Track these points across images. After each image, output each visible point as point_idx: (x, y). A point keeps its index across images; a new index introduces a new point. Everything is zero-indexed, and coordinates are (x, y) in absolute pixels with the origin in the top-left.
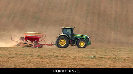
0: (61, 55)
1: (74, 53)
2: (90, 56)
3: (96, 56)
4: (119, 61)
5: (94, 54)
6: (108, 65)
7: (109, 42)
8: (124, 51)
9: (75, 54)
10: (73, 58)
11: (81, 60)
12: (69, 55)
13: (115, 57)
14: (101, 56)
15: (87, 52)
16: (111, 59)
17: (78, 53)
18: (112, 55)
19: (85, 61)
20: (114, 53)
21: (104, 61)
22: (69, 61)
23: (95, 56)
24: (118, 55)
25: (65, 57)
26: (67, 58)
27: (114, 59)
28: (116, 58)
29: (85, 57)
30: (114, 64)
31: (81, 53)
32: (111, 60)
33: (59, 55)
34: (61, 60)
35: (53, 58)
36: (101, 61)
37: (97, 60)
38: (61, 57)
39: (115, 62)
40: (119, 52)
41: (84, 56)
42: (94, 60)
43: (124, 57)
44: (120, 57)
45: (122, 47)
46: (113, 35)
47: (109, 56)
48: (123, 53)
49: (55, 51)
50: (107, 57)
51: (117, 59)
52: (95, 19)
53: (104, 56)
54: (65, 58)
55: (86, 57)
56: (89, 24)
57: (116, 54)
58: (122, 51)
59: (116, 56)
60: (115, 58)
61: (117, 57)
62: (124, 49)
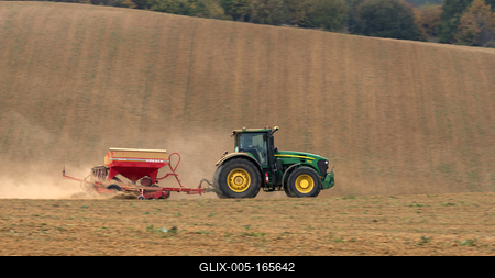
0: (58, 225)
1: (104, 217)
2: (157, 227)
3: (179, 229)
4: (256, 246)
5: (171, 220)
8: (275, 211)
9: (106, 220)
10: (99, 236)
11: (127, 242)
12: (87, 224)
13: (245, 231)
14: (196, 229)
15: (147, 213)
16: (228, 240)
17: (116, 217)
18: (233, 223)
19: (142, 245)
20: (240, 215)
21: (205, 245)
22: (86, 245)
23: (174, 229)
24: (254, 226)
25: (73, 231)
26: (77, 235)
27: (239, 240)
28: (247, 234)
29: (139, 232)
31: (127, 218)
32: (231, 242)
33: (50, 222)
34: (58, 240)
35: (30, 234)
36: (195, 244)
37: (181, 242)
38: (60, 229)
39: (242, 250)
40: (258, 213)
41: (138, 227)
42: (173, 240)
43: (272, 231)
44: (261, 230)
47: (222, 229)
48: (272, 217)
49: (38, 211)
50: (217, 231)
51: (249, 239)
52: (174, 99)
53: (205, 229)
54: (72, 235)
55: (144, 230)
56: (156, 116)
57: (246, 219)
58: (269, 212)
59: (248, 227)
60: (244, 236)
61: (249, 232)
62: (275, 204)
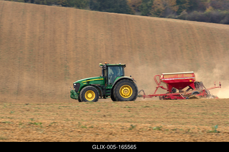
4: (37, 130)
6: (15, 137)
7: (19, 92)
8: (48, 110)
13: (31, 121)
14: (3, 120)
16: (21, 127)
18: (24, 117)
20: (28, 113)
21: (8, 129)
24: (36, 119)
27: (27, 126)
28: (32, 123)
30: (28, 135)
32: (22, 128)
36: (2, 129)
39: (29, 132)
40: (38, 111)
43: (46, 121)
44: (40, 121)
45: (43, 102)
46: (26, 79)
47: (18, 120)
48: (46, 114)
50: (15, 121)
51: (33, 126)
53: (8, 120)
57: (31, 115)
58: (44, 111)
59: (32, 119)
60: (30, 124)
61: (33, 122)
62: (48, 106)
